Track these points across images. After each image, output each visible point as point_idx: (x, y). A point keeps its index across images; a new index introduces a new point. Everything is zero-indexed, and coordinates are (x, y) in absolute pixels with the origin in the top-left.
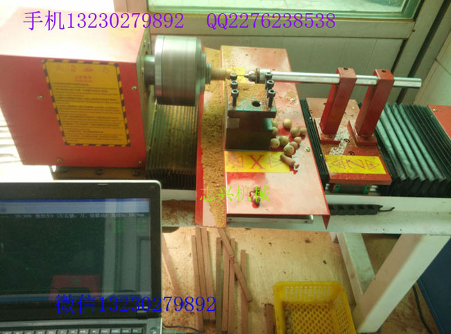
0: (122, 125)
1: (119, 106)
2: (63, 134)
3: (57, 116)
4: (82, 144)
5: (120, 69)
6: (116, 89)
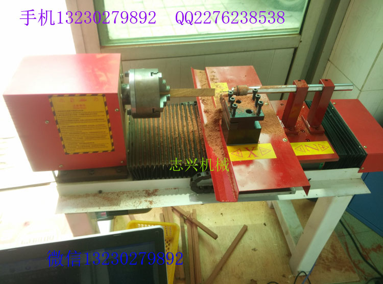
0: (109, 137)
1: (106, 123)
2: (64, 146)
3: (60, 134)
4: (78, 153)
5: (106, 98)
6: (103, 112)
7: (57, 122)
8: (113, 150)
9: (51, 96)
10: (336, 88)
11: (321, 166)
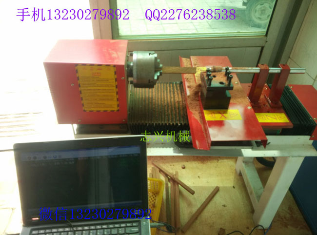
0: (115, 99)
2: (83, 105)
5: (117, 69)
6: (113, 79)
7: (79, 86)
8: (118, 110)
9: (77, 65)
10: (291, 71)
11: (278, 132)
